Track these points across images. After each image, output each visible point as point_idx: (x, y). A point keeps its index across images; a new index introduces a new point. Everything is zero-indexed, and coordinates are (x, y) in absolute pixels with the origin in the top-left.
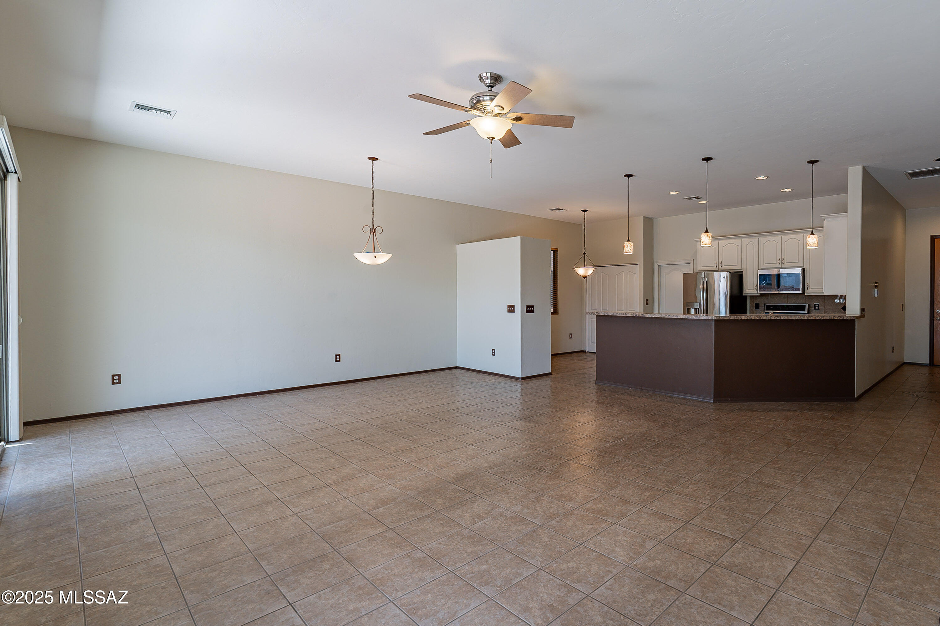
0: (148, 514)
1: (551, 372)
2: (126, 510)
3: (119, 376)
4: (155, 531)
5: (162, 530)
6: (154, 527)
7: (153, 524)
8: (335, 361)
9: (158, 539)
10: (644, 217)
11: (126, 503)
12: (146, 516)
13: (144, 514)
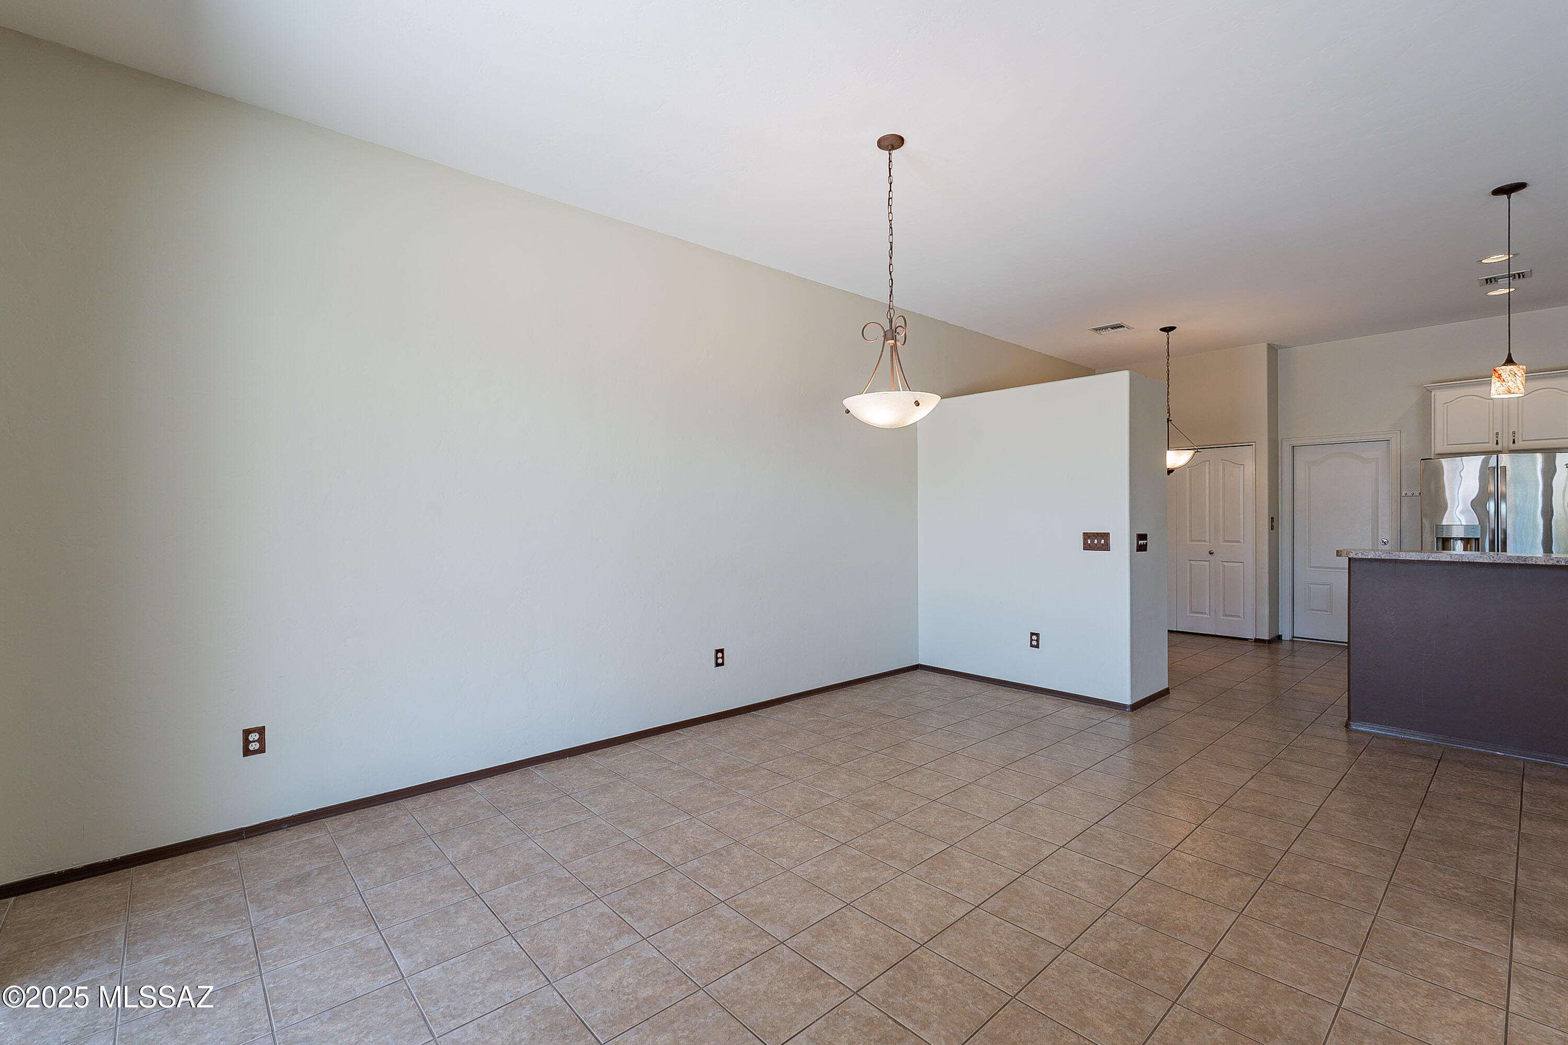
1: (1167, 687)
3: (261, 731)
8: (714, 665)
10: (1268, 344)
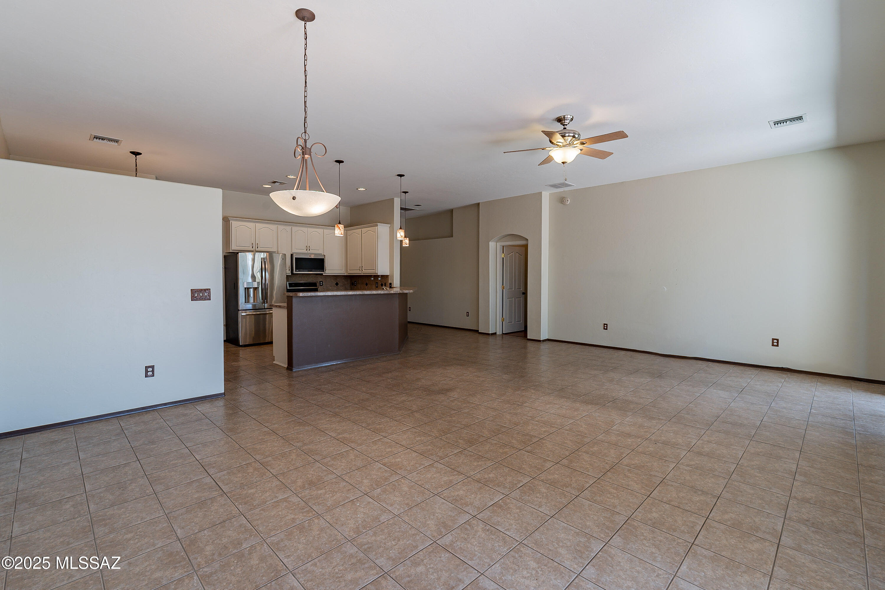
0: (790, 500)
2: (808, 519)
4: (794, 482)
5: (789, 480)
6: (793, 486)
7: (792, 489)
9: (796, 476)
11: (804, 528)
12: (793, 499)
13: (793, 503)
